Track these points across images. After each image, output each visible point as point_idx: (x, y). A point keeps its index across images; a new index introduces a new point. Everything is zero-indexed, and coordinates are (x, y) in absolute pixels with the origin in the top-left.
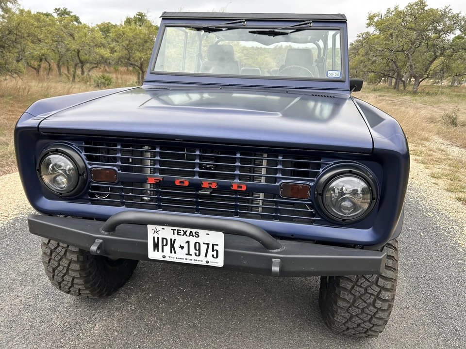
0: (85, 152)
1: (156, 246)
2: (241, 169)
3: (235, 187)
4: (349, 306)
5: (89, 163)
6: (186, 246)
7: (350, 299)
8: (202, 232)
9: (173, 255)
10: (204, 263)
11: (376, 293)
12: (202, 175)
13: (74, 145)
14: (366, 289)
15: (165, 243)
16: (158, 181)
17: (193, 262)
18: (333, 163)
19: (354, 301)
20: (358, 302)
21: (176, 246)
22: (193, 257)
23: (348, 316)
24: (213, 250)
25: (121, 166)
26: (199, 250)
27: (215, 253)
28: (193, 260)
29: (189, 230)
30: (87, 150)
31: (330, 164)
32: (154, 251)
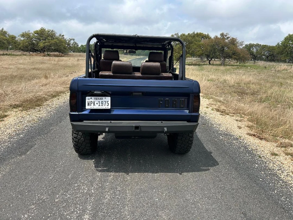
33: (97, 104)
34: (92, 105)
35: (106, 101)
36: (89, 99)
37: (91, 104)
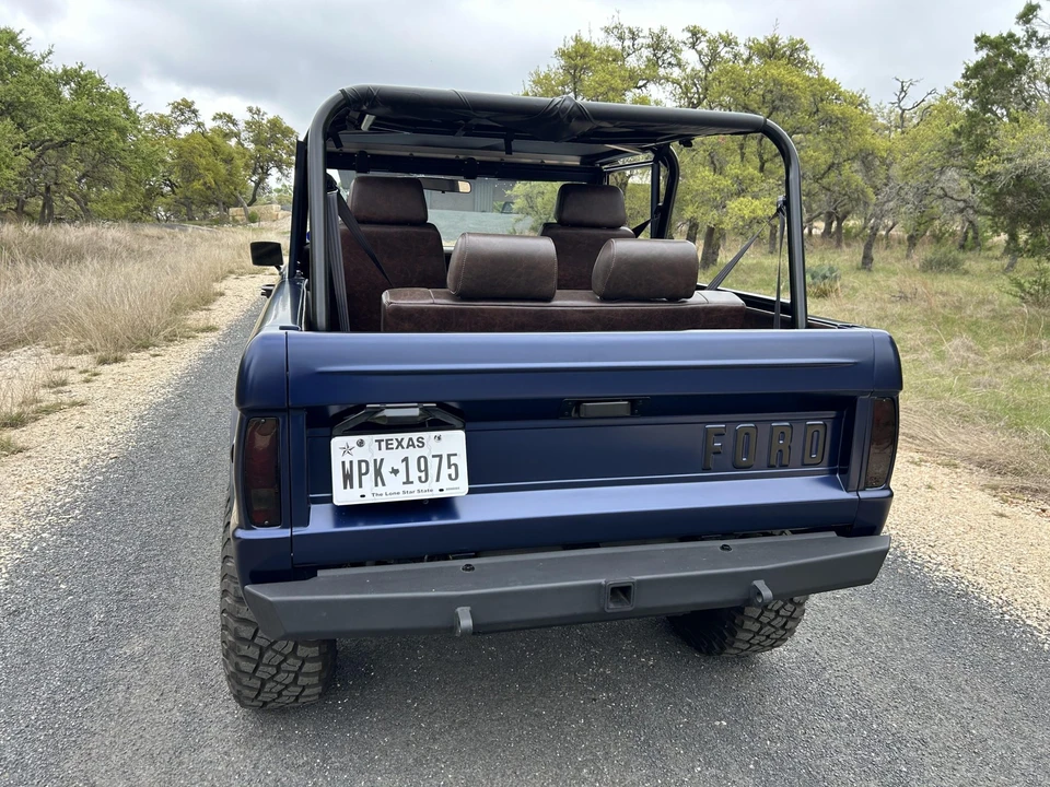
33: (395, 472)
34: (369, 479)
35: (440, 456)
36: (347, 450)
37: (361, 475)
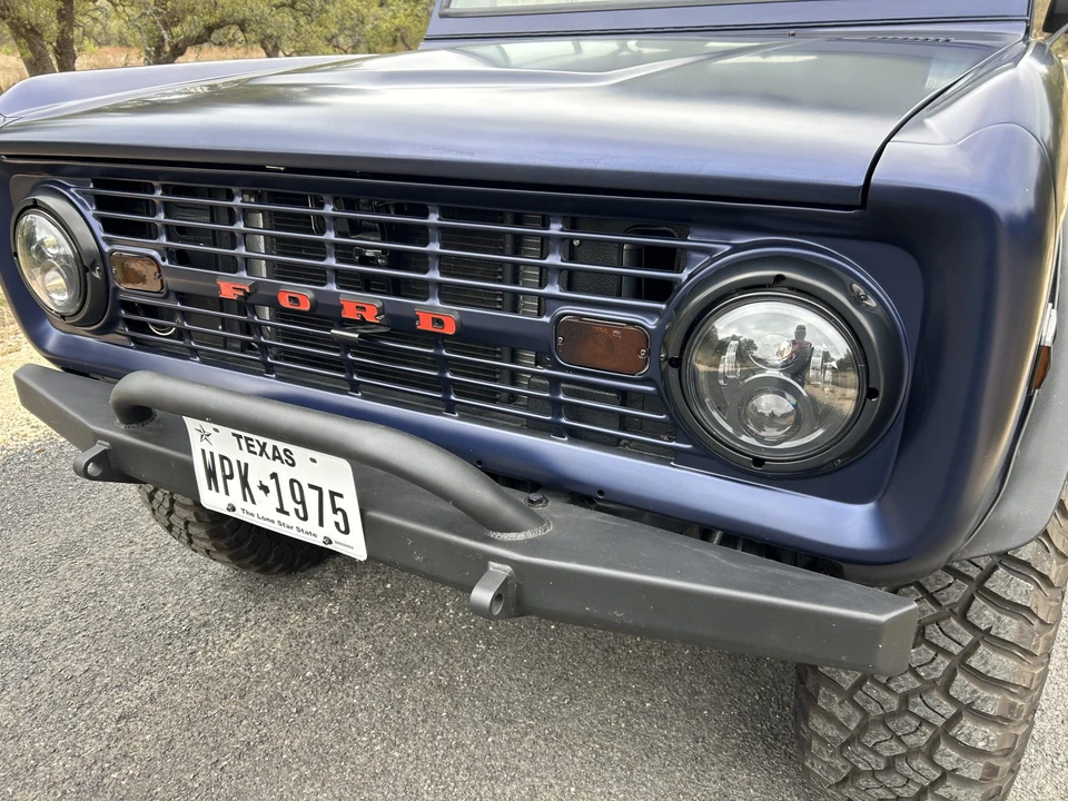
0: (99, 208)
1: (211, 474)
2: (446, 264)
3: (425, 324)
4: (844, 738)
5: (105, 239)
6: (271, 484)
7: (848, 719)
8: (299, 453)
9: (248, 505)
10: (319, 542)
11: (940, 722)
12: (344, 279)
13: (72, 190)
14: (905, 699)
15: (228, 473)
16: (242, 294)
17: (293, 534)
18: (728, 248)
19: (863, 728)
20: (876, 736)
21: (253, 482)
22: (293, 520)
23: (844, 767)
24: (335, 510)
25: (167, 248)
26: (303, 502)
27: (339, 518)
28: (294, 528)
29: (270, 443)
30: (101, 203)
31: (715, 251)
32: (210, 488)
